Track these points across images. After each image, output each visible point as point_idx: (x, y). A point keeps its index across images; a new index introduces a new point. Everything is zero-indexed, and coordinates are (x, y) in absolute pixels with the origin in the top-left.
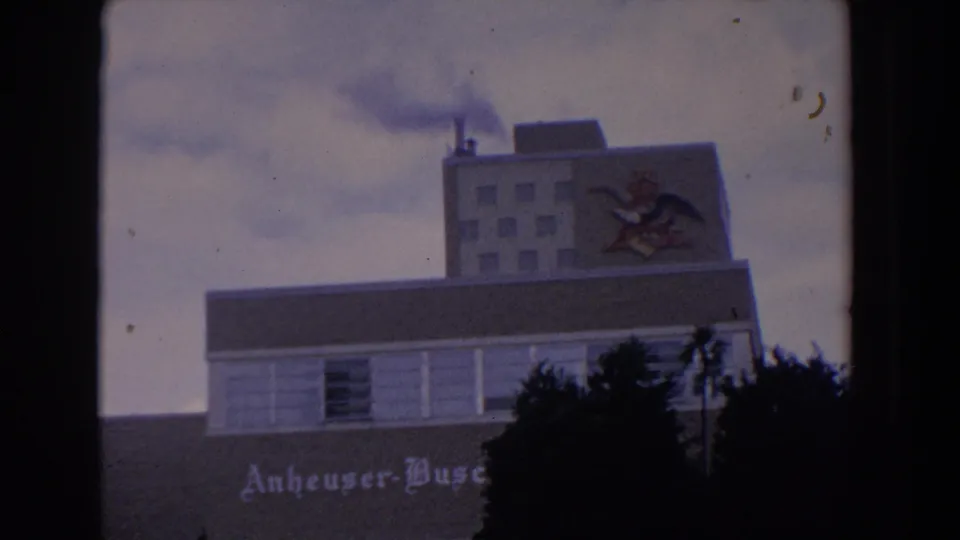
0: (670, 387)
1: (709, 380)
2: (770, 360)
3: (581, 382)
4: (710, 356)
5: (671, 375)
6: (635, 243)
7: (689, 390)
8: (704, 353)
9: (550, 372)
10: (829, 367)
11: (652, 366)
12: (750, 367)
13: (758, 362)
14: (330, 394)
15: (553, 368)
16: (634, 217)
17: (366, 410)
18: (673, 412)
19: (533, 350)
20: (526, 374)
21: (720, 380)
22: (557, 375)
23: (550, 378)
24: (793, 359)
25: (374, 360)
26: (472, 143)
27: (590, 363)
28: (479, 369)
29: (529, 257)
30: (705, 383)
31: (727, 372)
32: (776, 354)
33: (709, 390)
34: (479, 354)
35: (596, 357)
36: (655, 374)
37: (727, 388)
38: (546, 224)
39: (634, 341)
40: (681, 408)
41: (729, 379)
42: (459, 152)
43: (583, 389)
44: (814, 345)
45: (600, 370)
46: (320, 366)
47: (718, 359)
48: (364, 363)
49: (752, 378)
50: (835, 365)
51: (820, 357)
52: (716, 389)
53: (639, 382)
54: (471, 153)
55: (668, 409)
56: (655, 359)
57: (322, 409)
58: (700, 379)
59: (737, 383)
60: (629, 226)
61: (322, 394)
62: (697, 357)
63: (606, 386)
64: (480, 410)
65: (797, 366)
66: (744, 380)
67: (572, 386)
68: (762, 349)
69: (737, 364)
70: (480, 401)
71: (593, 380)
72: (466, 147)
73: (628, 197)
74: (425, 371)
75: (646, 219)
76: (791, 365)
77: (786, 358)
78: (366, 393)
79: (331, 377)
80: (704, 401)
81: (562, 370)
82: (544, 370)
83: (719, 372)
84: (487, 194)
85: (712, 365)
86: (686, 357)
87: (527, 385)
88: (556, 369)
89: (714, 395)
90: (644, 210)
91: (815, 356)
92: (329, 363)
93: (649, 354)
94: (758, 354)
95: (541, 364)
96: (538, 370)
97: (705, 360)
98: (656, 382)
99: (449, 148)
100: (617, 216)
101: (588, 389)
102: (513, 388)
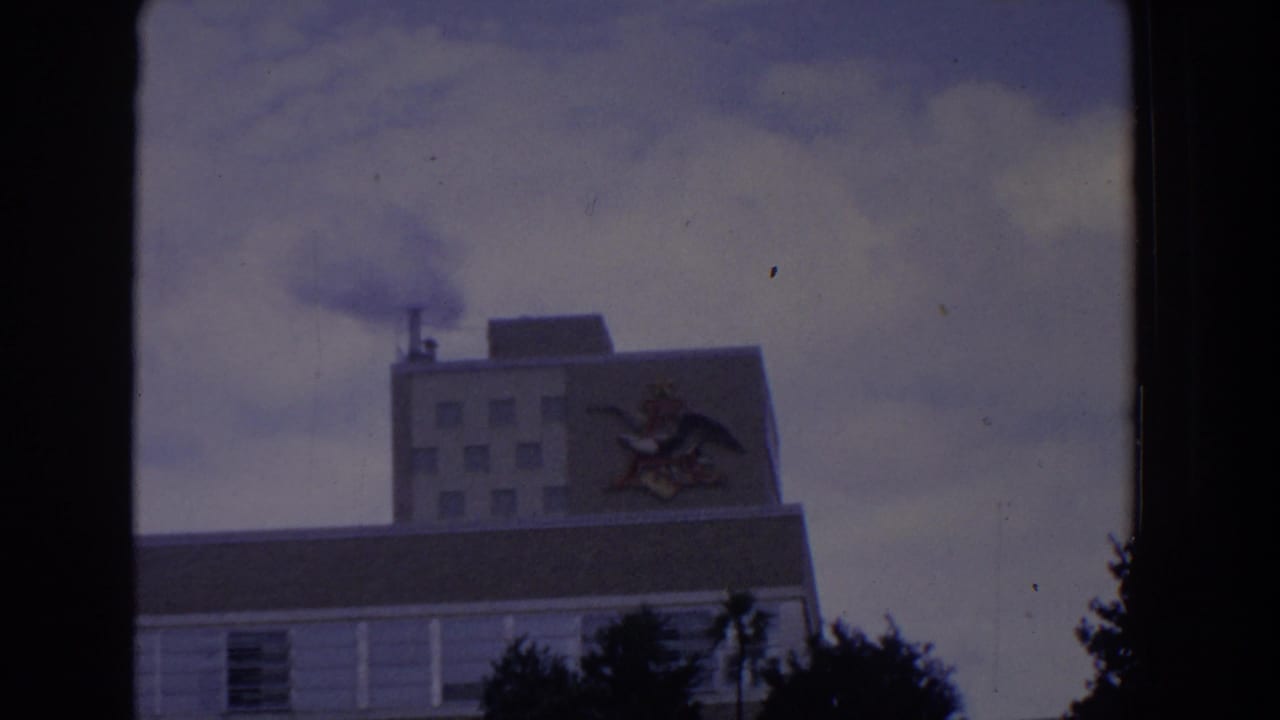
0: (693, 672)
1: (746, 664)
2: (830, 638)
3: (573, 665)
4: (750, 631)
5: (696, 657)
6: (648, 479)
7: (719, 677)
8: (740, 627)
9: (531, 652)
10: (909, 647)
11: (671, 645)
12: (801, 647)
13: (814, 640)
14: (235, 677)
15: (534, 646)
16: (648, 445)
17: (284, 698)
18: (698, 706)
19: (509, 622)
20: (499, 652)
21: (761, 663)
22: (542, 657)
23: (531, 658)
24: (861, 637)
25: (293, 632)
26: (431, 344)
27: (585, 639)
28: (436, 647)
29: (505, 498)
30: (741, 669)
31: (772, 652)
32: (838, 629)
33: (747, 676)
34: (435, 626)
35: (593, 631)
36: (674, 656)
37: (771, 675)
38: (529, 454)
39: (646, 612)
40: (709, 700)
41: (775, 662)
42: (414, 355)
43: (575, 676)
44: (888, 617)
45: (598, 649)
46: (221, 641)
47: (760, 636)
48: (280, 636)
49: (805, 662)
50: (918, 644)
51: (897, 633)
52: (757, 675)
53: (653, 667)
54: (430, 357)
55: (690, 703)
56: (674, 635)
57: (223, 697)
58: (735, 664)
59: (785, 669)
60: (641, 457)
61: (224, 677)
62: (731, 633)
63: (607, 671)
64: (436, 700)
65: (866, 646)
66: (793, 664)
67: (559, 670)
68: (820, 622)
69: (784, 643)
70: (436, 688)
71: (590, 663)
72: (423, 349)
73: (641, 418)
74: (363, 648)
75: (666, 449)
76: (858, 645)
77: (850, 635)
78: (283, 678)
79: (235, 654)
80: (740, 693)
81: (547, 650)
82: (524, 648)
83: (760, 653)
84: (449, 413)
85: (751, 645)
86: (717, 634)
87: (498, 669)
88: (540, 646)
89: (755, 683)
90: (664, 437)
91: (891, 633)
92: (233, 635)
93: (665, 628)
94: (814, 630)
95: (518, 642)
96: (514, 648)
97: (743, 638)
98: (674, 666)
99: (399, 350)
100: (625, 445)
101: (581, 674)
102: (482, 671)
